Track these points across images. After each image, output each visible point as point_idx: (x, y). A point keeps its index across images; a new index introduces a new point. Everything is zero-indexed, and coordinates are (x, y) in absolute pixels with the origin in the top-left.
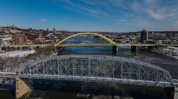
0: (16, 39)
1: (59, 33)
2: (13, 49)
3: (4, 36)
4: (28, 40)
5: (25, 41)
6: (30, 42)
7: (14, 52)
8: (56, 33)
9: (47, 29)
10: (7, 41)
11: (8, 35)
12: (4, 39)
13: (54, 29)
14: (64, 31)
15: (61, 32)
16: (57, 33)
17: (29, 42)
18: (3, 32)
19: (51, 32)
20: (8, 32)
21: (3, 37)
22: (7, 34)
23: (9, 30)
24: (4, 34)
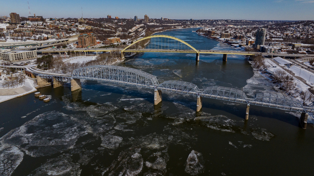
0: (83, 40)
1: (153, 24)
2: (78, 53)
3: (71, 35)
4: (98, 41)
5: (93, 42)
6: (100, 43)
7: (78, 57)
8: (148, 24)
9: (135, 17)
10: (74, 41)
11: (75, 34)
12: (70, 40)
13: (146, 17)
14: (163, 20)
15: (157, 20)
16: (151, 24)
17: (98, 43)
18: (71, 30)
19: (140, 22)
20: (75, 30)
21: (70, 37)
22: (74, 32)
23: (77, 26)
24: (71, 33)
